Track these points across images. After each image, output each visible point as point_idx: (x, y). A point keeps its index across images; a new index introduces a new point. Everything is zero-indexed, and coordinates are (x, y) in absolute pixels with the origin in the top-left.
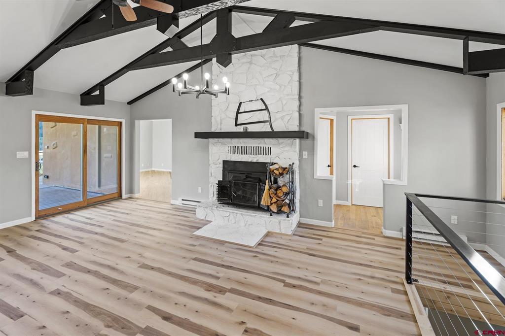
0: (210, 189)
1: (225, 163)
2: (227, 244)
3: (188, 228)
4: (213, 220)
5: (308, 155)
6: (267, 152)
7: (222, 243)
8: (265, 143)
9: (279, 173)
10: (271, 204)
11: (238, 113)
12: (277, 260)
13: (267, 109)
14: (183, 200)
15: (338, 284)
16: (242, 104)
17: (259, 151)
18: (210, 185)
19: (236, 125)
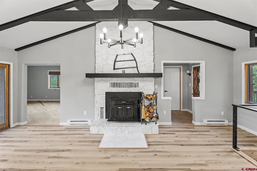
0: (95, 111)
1: (107, 93)
2: (129, 150)
3: (90, 143)
4: (104, 133)
5: (158, 86)
6: (136, 85)
7: (126, 150)
8: (135, 81)
9: (151, 98)
10: (146, 117)
11: (115, 61)
12: (170, 154)
13: (135, 60)
14: (71, 121)
15: (216, 162)
16: (118, 56)
17: (131, 85)
18: (95, 109)
19: (114, 69)
